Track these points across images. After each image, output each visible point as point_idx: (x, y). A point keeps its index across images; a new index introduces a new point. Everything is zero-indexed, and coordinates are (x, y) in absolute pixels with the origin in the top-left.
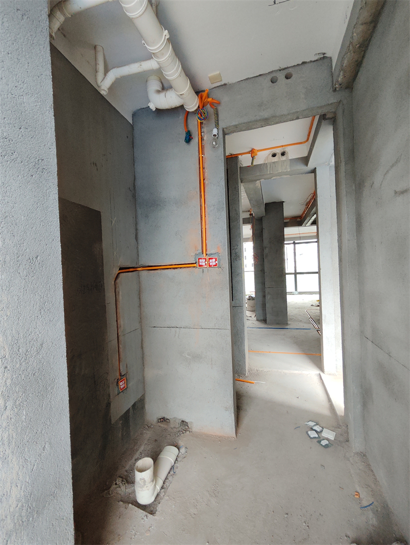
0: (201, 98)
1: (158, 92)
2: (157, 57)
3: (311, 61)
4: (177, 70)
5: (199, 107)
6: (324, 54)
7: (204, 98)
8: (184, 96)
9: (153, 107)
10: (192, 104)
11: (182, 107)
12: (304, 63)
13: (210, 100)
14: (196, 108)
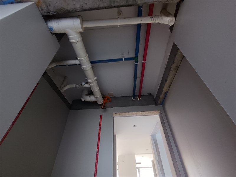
0: (105, 100)
2: (90, 84)
3: (146, 95)
4: (97, 89)
5: (103, 103)
6: (150, 94)
7: (106, 100)
8: (98, 98)
9: (83, 100)
10: (101, 101)
11: (96, 101)
12: (144, 95)
13: (108, 101)
14: (102, 103)
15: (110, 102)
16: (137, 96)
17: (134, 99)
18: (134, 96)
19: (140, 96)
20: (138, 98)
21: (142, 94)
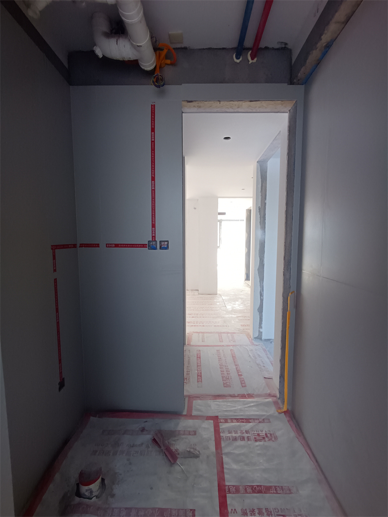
0: (159, 57)
1: (107, 35)
3: (273, 49)
4: (138, 13)
5: (155, 67)
6: (286, 44)
7: (162, 57)
8: (142, 49)
9: (99, 53)
10: (148, 63)
11: (136, 61)
12: (266, 48)
13: (168, 61)
14: (152, 68)
15: (173, 64)
16: (248, 49)
17: (238, 61)
18: (240, 50)
19: (256, 50)
20: (250, 58)
21: (262, 45)
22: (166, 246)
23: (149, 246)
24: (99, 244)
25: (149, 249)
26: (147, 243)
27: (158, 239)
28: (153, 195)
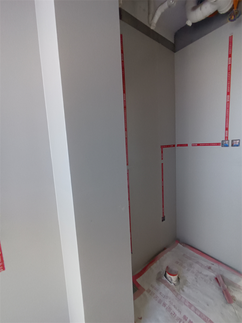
1: (194, 9)
8: (218, 2)
10: (226, 5)
11: (216, 12)
14: (230, 8)
22: (237, 144)
23: (222, 144)
24: (187, 144)
25: (222, 146)
26: (221, 142)
27: (230, 139)
28: (228, 106)
